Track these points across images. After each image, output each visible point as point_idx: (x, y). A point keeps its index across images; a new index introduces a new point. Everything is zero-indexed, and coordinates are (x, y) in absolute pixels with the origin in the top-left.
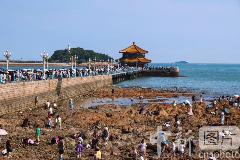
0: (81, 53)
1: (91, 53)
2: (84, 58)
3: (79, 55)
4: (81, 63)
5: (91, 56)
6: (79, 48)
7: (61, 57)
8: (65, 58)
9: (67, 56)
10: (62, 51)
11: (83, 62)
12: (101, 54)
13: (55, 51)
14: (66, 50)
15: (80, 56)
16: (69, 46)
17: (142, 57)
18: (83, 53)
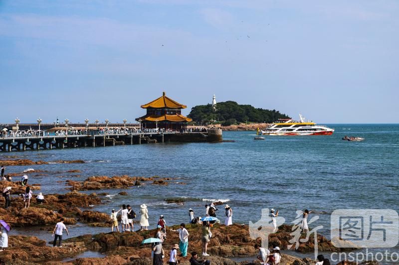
0: (231, 109)
1: (247, 109)
2: (234, 118)
3: (227, 112)
4: (229, 125)
5: (247, 115)
6: (230, 101)
7: (200, 116)
8: (204, 117)
9: (208, 115)
10: (202, 107)
11: (233, 124)
12: (267, 111)
13: (193, 108)
14: (209, 106)
15: (230, 114)
16: (215, 100)
17: (173, 114)
18: (234, 110)
